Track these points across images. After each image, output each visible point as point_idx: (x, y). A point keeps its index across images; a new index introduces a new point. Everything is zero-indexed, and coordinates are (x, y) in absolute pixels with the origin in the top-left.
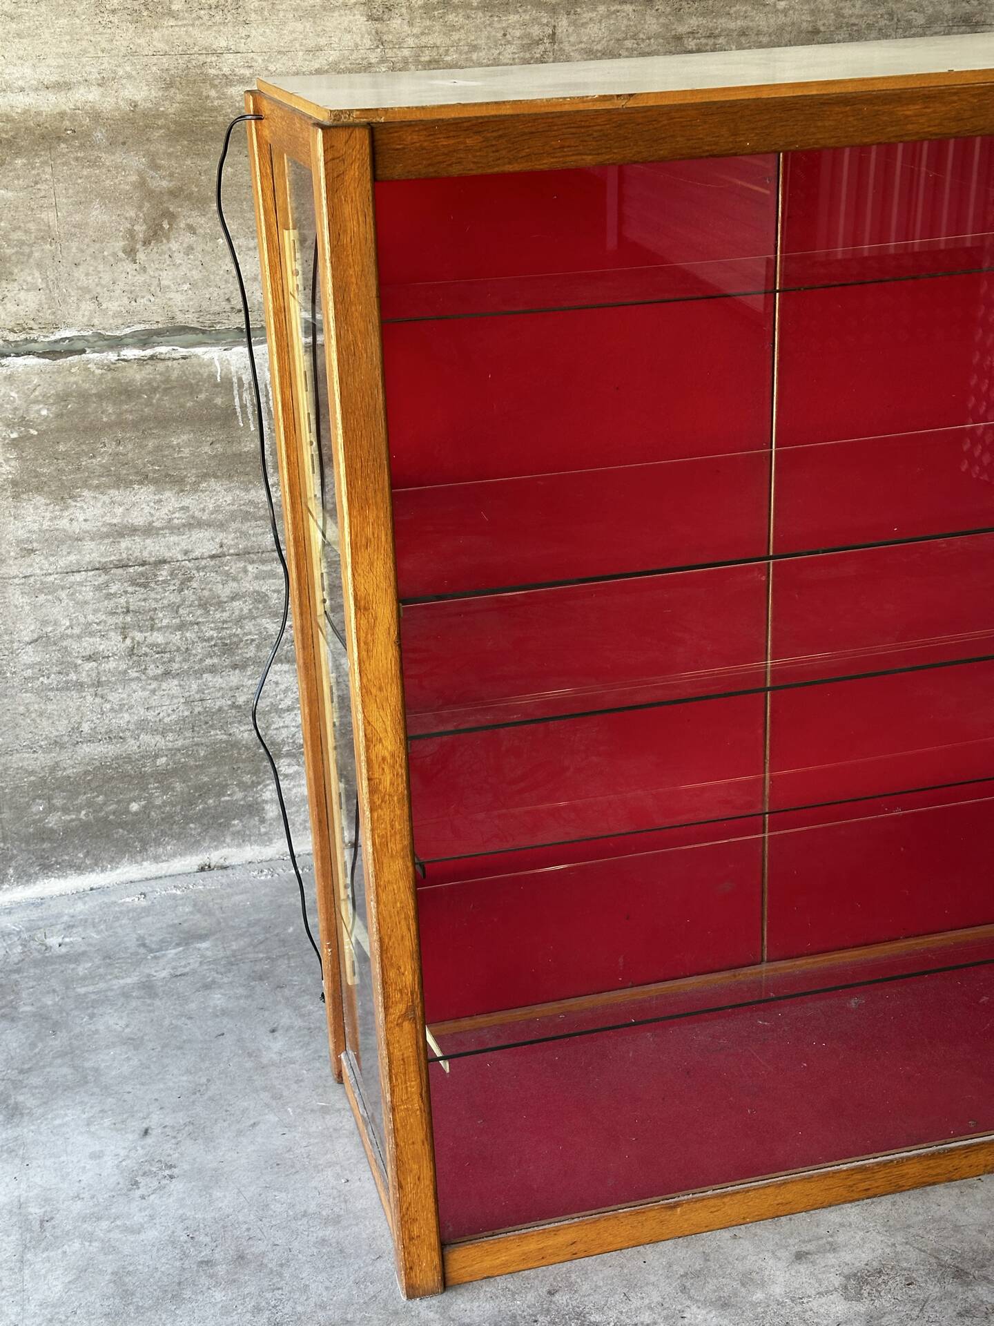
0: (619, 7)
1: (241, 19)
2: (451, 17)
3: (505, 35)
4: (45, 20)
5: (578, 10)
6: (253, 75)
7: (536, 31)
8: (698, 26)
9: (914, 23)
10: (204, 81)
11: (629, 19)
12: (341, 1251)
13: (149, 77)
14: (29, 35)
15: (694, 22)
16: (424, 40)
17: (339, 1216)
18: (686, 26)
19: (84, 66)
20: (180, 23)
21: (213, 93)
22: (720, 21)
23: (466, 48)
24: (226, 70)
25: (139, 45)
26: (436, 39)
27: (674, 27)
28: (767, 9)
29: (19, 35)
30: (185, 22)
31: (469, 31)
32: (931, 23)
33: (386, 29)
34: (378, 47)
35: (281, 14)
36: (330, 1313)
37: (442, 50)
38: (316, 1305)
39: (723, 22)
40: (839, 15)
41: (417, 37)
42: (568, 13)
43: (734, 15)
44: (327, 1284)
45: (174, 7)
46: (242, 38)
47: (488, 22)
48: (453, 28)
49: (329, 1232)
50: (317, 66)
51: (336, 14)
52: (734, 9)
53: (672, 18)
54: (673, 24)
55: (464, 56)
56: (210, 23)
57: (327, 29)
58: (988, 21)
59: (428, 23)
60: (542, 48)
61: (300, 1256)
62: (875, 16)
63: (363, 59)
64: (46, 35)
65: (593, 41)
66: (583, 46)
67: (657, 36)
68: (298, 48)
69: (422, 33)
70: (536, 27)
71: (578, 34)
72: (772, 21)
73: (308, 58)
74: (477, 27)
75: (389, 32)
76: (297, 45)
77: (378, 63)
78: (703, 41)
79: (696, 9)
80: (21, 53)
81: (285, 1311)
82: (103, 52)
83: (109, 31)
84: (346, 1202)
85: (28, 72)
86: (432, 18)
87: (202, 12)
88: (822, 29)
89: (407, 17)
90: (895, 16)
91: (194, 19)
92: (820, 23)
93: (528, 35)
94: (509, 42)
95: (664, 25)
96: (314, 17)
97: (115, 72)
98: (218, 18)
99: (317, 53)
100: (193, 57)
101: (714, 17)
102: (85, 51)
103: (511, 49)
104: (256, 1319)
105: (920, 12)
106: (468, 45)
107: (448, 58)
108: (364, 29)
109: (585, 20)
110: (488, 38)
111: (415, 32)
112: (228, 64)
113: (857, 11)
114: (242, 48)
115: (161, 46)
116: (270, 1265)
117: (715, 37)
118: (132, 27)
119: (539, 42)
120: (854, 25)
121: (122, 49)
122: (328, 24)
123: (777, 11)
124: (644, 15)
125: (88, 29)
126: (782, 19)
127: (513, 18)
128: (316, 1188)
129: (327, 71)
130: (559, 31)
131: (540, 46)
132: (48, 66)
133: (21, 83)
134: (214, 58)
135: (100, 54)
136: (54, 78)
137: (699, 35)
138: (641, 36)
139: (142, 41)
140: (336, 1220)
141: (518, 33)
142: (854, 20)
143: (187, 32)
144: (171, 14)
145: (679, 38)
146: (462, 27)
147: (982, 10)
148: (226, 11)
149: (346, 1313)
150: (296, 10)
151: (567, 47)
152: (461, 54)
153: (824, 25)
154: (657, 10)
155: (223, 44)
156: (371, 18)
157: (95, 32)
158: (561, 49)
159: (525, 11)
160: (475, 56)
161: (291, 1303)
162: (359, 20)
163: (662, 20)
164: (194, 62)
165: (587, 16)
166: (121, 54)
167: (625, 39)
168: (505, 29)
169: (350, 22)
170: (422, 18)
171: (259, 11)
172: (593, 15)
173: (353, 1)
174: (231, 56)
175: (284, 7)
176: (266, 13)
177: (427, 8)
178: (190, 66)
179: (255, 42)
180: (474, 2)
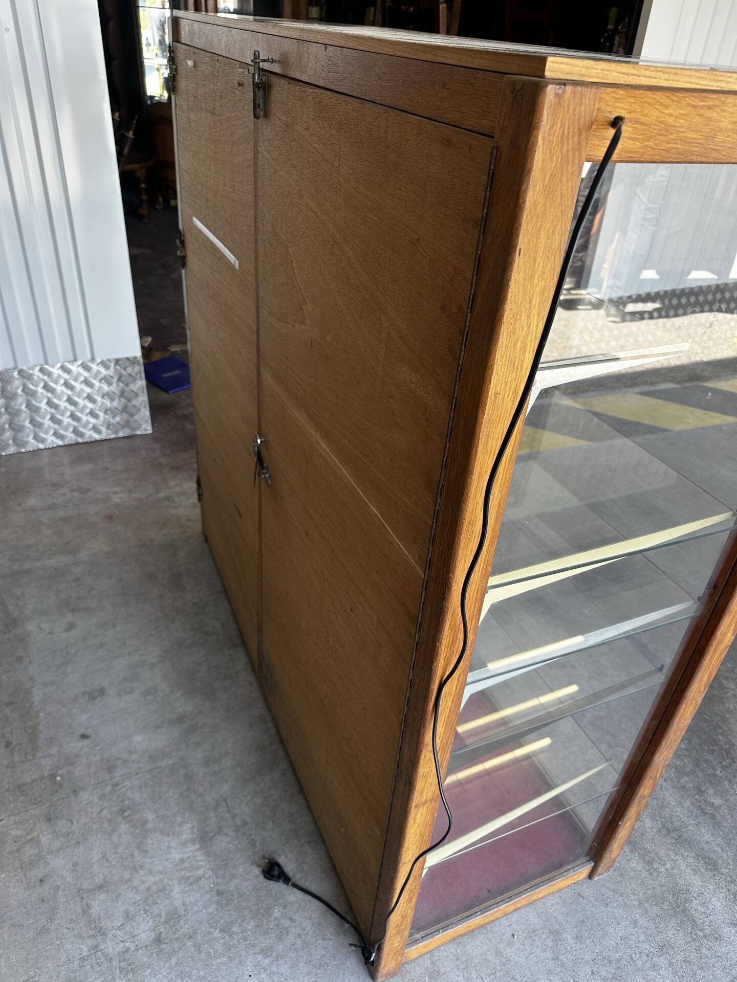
12: (583, 922)
17: (550, 932)
36: (638, 916)
38: (635, 927)
44: (614, 925)
49: (568, 936)
61: (597, 951)
81: (648, 947)
84: (534, 931)
104: (663, 966)
116: (613, 971)
128: (527, 958)
140: (556, 935)
149: (634, 906)
161: (640, 945)
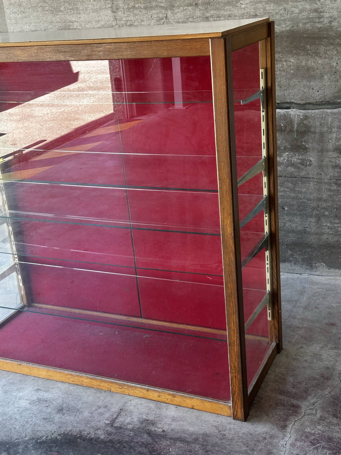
0: (187, 8)
1: (78, 12)
2: (135, 11)
3: (151, 17)
4: (31, 13)
5: (174, 9)
7: (161, 15)
8: (214, 14)
9: (294, 12)
11: (190, 12)
13: (56, 29)
14: (28, 17)
15: (212, 12)
16: (128, 18)
18: (210, 14)
19: (40, 26)
22: (221, 12)
23: (140, 21)
24: (75, 27)
25: (53, 20)
26: (131, 18)
27: (205, 14)
28: (238, 8)
29: (25, 17)
30: (64, 13)
31: (141, 16)
32: (301, 12)
34: (115, 20)
35: (88, 11)
37: (133, 21)
39: (222, 12)
40: (264, 9)
41: (126, 18)
42: (171, 10)
43: (226, 10)
45: (61, 9)
46: (79, 18)
47: (146, 13)
48: (136, 15)
50: (99, 26)
51: (103, 11)
52: (226, 8)
53: (204, 11)
54: (205, 13)
56: (70, 14)
58: (325, 11)
59: (129, 13)
60: (163, 21)
62: (278, 9)
63: (111, 24)
64: (32, 17)
65: (179, 19)
66: (176, 20)
67: (199, 17)
68: (94, 21)
69: (127, 16)
70: (161, 14)
71: (174, 16)
72: (240, 12)
73: (96, 23)
74: (143, 14)
75: (118, 16)
76: (93, 20)
77: (115, 25)
79: (213, 8)
80: (26, 22)
82: (45, 21)
83: (46, 16)
85: (28, 27)
87: (68, 10)
88: (258, 14)
89: (123, 11)
90: (287, 9)
91: (66, 13)
92: (257, 12)
93: (159, 17)
94: (153, 19)
95: (202, 13)
96: (97, 12)
97: (48, 27)
98: (72, 12)
99: (99, 22)
100: (66, 23)
101: (219, 11)
102: (41, 21)
103: (153, 21)
105: (297, 8)
106: (141, 20)
107: (135, 24)
108: (111, 15)
109: (176, 12)
110: (147, 18)
111: (125, 16)
113: (272, 8)
114: (79, 21)
115: (59, 20)
117: (220, 17)
118: (51, 15)
121: (49, 21)
122: (101, 14)
123: (241, 8)
124: (195, 10)
126: (243, 11)
127: (154, 11)
129: (101, 28)
130: (168, 15)
131: (162, 20)
132: (32, 26)
134: (72, 24)
136: (34, 29)
137: (214, 17)
138: (195, 17)
139: (54, 19)
141: (155, 16)
142: (270, 11)
143: (65, 16)
144: (61, 11)
145: (207, 18)
146: (139, 14)
147: (322, 7)
148: (74, 10)
151: (171, 21)
152: (139, 22)
153: (259, 13)
154: (199, 8)
155: (74, 19)
156: (113, 12)
157: (43, 16)
158: (169, 21)
159: (157, 9)
160: (143, 23)
162: (109, 12)
163: (202, 12)
164: (67, 25)
165: (176, 11)
166: (49, 22)
167: (189, 18)
168: (151, 15)
169: (107, 13)
170: (127, 12)
171: (83, 10)
172: (178, 10)
173: (108, 7)
174: (76, 23)
175: (89, 9)
176: (85, 11)
177: (128, 9)
178: (66, 26)
179: (82, 19)
180: (142, 7)
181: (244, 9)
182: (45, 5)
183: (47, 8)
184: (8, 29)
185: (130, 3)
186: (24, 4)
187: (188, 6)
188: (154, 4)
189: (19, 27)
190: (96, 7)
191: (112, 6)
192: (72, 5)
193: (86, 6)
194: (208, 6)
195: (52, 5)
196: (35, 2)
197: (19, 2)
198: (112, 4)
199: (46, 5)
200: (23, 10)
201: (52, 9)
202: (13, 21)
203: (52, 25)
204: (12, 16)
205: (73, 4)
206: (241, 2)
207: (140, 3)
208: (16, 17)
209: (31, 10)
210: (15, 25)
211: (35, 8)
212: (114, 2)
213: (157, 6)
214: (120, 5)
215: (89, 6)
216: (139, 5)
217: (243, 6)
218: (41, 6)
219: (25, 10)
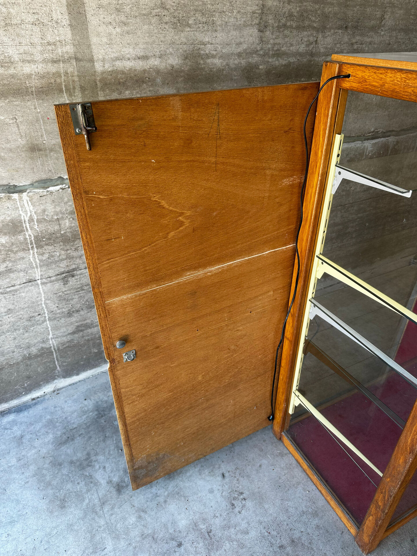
0: (337, 31)
1: (214, 29)
2: (286, 32)
3: (302, 40)
4: (139, 26)
5: (325, 31)
6: (217, 54)
7: (311, 39)
10: (199, 56)
11: (340, 36)
12: (327, 531)
13: (179, 54)
14: (132, 33)
15: (358, 38)
16: (277, 41)
19: (154, 48)
20: (192, 30)
21: (202, 62)
22: (365, 38)
24: (207, 52)
25: (175, 39)
26: (280, 40)
27: (352, 40)
29: (128, 33)
31: (291, 38)
33: (264, 36)
34: (260, 43)
35: (229, 27)
37: (281, 45)
40: (397, 38)
41: (274, 40)
42: (322, 32)
45: (190, 22)
46: (214, 37)
47: (297, 34)
48: (286, 36)
49: (317, 521)
50: (239, 51)
51: (248, 28)
53: (352, 36)
54: (352, 38)
55: (288, 48)
56: (203, 30)
57: (244, 35)
59: (278, 34)
60: (312, 46)
61: (314, 537)
63: (255, 48)
64: (139, 33)
65: (328, 44)
66: (324, 46)
67: (347, 43)
68: (233, 43)
69: (276, 38)
70: (312, 37)
71: (324, 41)
73: (237, 47)
74: (293, 36)
75: (265, 37)
76: (233, 41)
77: (260, 50)
78: (359, 46)
79: (359, 33)
80: (129, 41)
82: (161, 42)
83: (164, 32)
84: (314, 503)
85: (131, 50)
86: (279, 32)
87: (200, 25)
88: (391, 43)
89: (271, 31)
90: (410, 39)
91: (197, 28)
93: (309, 41)
94: (303, 43)
95: (349, 39)
96: (240, 29)
97: (166, 51)
98: (206, 28)
99: (240, 45)
100: (195, 45)
102: (154, 41)
103: (303, 46)
106: (290, 43)
107: (283, 49)
108: (257, 35)
109: (327, 35)
110: (296, 41)
111: (273, 37)
112: (209, 49)
114: (214, 42)
115: (184, 40)
116: (306, 544)
117: (362, 44)
118: (173, 31)
119: (312, 43)
120: (399, 42)
121: (169, 41)
122: (245, 33)
124: (344, 34)
125: (156, 31)
127: (305, 33)
128: (300, 497)
129: (242, 53)
130: (318, 39)
132: (140, 48)
133: (128, 56)
134: (203, 46)
135: (160, 43)
136: (142, 54)
138: (342, 43)
139: (176, 37)
140: (315, 514)
141: (306, 40)
142: (400, 40)
143: (194, 33)
144: (189, 25)
145: (352, 44)
146: (289, 36)
148: (209, 25)
150: (234, 26)
154: (348, 33)
155: (207, 40)
156: (259, 31)
157: (159, 33)
158: (318, 47)
159: (309, 31)
160: (291, 48)
162: (255, 31)
166: (168, 43)
167: (337, 44)
168: (302, 37)
169: (252, 32)
170: (276, 32)
171: (221, 25)
172: (329, 33)
173: (254, 23)
174: (209, 45)
175: (230, 24)
176: (223, 27)
177: (279, 27)
178: (194, 49)
179: (218, 41)
180: (294, 25)
181: (383, 36)
182: (163, 14)
183: (167, 19)
184: (94, 54)
185: (282, 19)
186: (127, 9)
187: (339, 29)
188: (307, 23)
189: (114, 51)
190: (240, 22)
191: (260, 23)
192: (207, 16)
193: (227, 20)
194: (356, 30)
195: (176, 14)
196: (147, 7)
197: (118, 4)
198: (260, 19)
199: (166, 12)
200: (123, 19)
201: (175, 20)
202: (105, 40)
203: (173, 48)
204: (101, 29)
205: (209, 14)
206: (382, 28)
207: (293, 20)
208: (110, 31)
209: (138, 20)
210: (108, 46)
211: (145, 17)
212: (263, 16)
213: (309, 26)
214: (270, 21)
215: (230, 20)
216: (292, 22)
217: (383, 33)
218: (157, 14)
219: (128, 20)
